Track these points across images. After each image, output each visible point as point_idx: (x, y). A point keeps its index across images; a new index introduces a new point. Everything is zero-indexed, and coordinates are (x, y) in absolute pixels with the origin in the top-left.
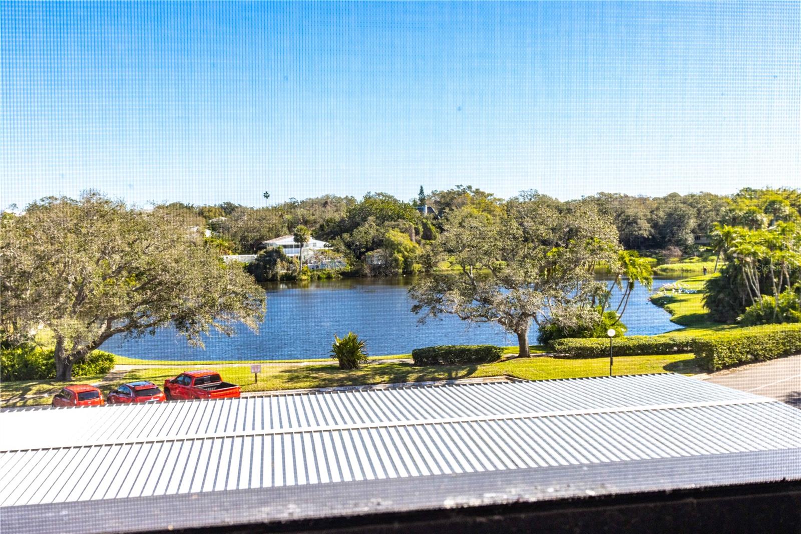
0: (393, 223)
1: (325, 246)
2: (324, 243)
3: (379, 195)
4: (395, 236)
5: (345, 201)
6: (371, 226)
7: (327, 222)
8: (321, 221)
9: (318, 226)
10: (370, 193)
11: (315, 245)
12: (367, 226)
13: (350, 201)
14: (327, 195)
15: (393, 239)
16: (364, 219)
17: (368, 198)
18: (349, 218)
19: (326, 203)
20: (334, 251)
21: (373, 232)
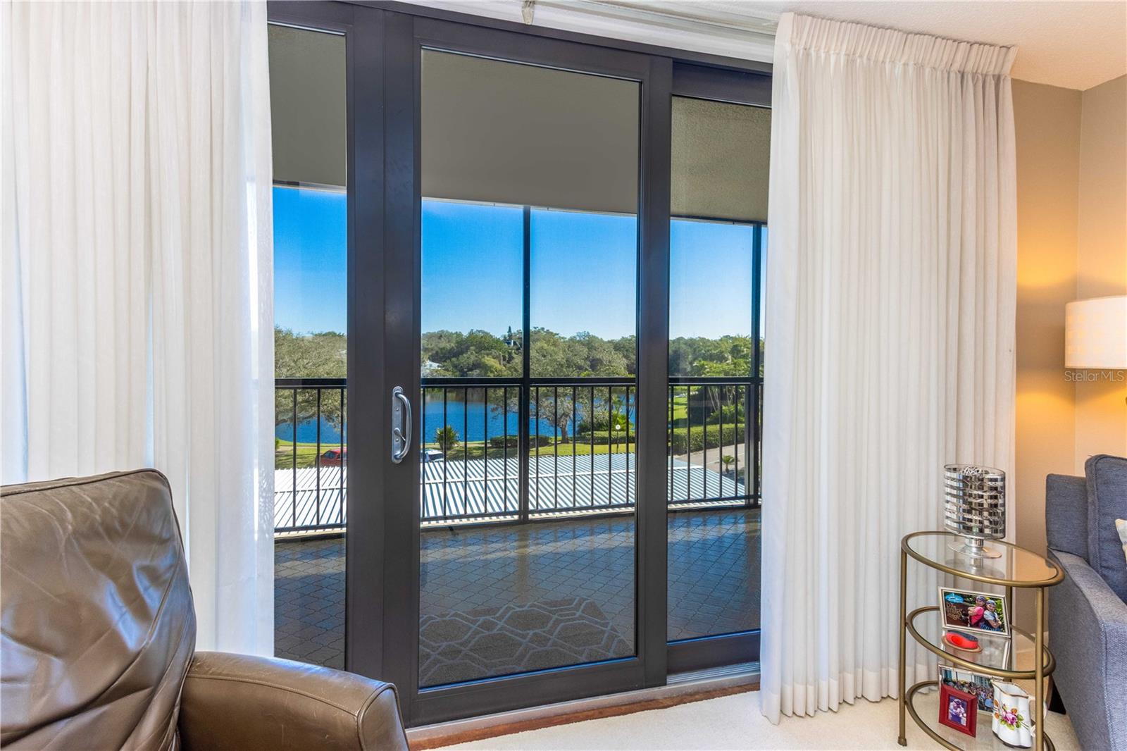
0: (488, 352)
1: (438, 366)
2: (438, 364)
3: (479, 331)
4: (489, 361)
5: (455, 335)
6: (472, 353)
7: (441, 349)
8: (436, 349)
9: (434, 352)
10: (472, 330)
11: (431, 366)
12: (469, 353)
13: (459, 335)
14: (442, 331)
15: (487, 363)
16: (467, 349)
17: (471, 333)
18: (457, 347)
19: (441, 336)
20: (445, 370)
21: (473, 358)
